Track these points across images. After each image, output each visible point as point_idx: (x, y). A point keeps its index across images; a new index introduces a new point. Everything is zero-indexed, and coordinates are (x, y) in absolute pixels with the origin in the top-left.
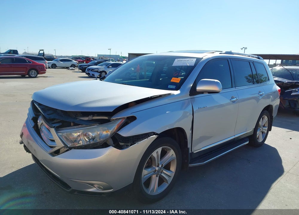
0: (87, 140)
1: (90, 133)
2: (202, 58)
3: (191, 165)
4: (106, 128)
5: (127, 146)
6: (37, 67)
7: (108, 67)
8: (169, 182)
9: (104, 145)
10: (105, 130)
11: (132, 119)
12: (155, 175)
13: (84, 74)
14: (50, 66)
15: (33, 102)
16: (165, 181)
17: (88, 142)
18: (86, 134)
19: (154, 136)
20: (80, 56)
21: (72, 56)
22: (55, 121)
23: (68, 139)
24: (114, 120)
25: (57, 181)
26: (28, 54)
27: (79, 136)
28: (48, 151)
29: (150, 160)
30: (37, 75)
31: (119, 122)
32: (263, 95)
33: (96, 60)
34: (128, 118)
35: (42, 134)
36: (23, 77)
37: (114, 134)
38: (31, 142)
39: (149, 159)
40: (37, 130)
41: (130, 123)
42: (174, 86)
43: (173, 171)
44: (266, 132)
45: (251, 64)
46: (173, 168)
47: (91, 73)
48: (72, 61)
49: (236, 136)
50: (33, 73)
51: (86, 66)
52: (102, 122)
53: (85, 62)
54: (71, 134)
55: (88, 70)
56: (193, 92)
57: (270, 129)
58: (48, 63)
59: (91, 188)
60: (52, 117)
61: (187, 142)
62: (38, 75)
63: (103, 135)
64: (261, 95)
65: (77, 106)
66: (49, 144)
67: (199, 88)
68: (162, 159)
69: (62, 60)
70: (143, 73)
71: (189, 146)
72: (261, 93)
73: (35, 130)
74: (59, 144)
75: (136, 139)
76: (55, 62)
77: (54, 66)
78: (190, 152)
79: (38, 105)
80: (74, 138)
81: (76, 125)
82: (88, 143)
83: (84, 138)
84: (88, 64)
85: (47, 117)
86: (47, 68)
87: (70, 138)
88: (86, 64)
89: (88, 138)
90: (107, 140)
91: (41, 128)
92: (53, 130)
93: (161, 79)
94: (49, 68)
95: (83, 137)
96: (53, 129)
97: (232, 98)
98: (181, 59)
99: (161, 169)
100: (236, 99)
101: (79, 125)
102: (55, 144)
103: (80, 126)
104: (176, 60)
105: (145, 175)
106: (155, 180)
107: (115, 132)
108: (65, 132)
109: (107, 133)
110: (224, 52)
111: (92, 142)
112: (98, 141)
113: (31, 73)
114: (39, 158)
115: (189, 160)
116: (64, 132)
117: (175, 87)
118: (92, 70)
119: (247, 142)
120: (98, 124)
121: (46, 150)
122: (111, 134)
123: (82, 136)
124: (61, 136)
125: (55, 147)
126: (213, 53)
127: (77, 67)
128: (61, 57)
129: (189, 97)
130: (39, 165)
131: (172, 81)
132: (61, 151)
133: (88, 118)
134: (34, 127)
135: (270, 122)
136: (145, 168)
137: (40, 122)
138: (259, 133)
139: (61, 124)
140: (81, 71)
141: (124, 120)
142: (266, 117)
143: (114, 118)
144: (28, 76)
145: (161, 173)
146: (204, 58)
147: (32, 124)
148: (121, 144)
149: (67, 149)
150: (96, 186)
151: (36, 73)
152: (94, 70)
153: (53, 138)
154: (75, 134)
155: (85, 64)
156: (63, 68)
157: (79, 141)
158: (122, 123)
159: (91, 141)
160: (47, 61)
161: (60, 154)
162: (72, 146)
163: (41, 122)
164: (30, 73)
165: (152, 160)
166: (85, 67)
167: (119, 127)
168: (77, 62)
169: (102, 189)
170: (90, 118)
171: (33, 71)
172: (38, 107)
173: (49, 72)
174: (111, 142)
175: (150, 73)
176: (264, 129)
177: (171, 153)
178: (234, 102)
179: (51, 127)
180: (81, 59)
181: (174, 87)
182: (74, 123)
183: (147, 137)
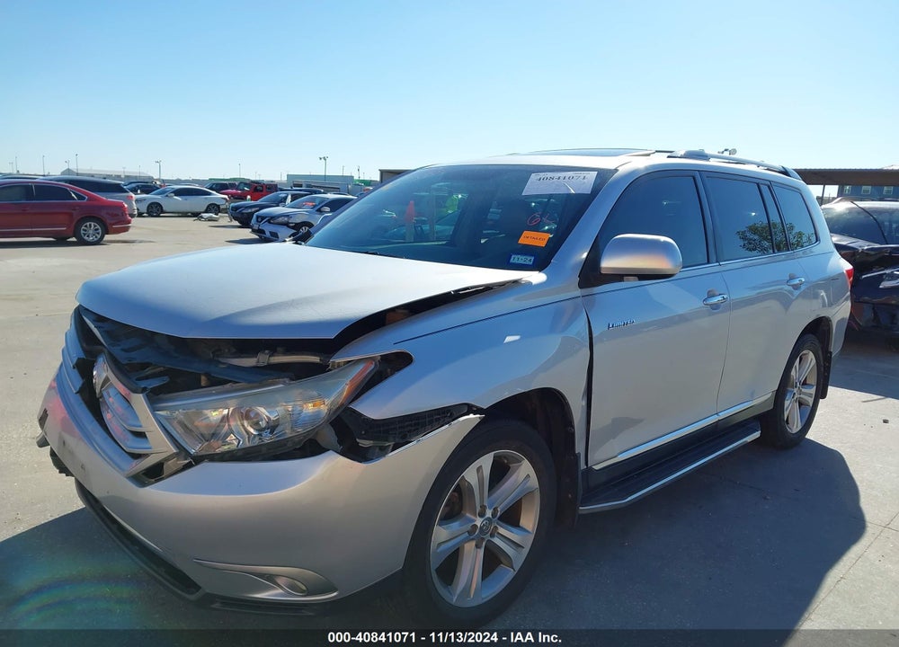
0: (252, 430)
1: (262, 410)
2: (616, 170)
3: (584, 509)
4: (315, 393)
5: (383, 451)
6: (103, 214)
7: (320, 211)
8: (518, 564)
9: (308, 447)
10: (310, 399)
11: (399, 361)
12: (474, 543)
13: (247, 233)
14: (144, 208)
15: (80, 313)
16: (503, 559)
17: (257, 438)
18: (248, 412)
19: (471, 416)
20: (234, 179)
21: (211, 179)
22: (149, 371)
23: (191, 430)
24: (339, 366)
25: (155, 568)
26: (78, 174)
27: (225, 419)
28: (123, 470)
29: (456, 494)
30: (102, 237)
31: (357, 373)
32: (803, 288)
33: (282, 190)
34: (385, 358)
35: (107, 416)
36: (61, 241)
37: (340, 411)
38: (70, 440)
39: (454, 491)
40: (92, 400)
41: (392, 374)
42: (529, 258)
43: (530, 530)
44: (811, 401)
45: (765, 189)
46: (529, 520)
47: (268, 228)
48: (210, 194)
49: (723, 415)
50: (91, 229)
51: (253, 210)
52: (300, 373)
53: (249, 197)
54: (199, 413)
55: (260, 220)
56: (591, 275)
57: (821, 393)
58: (137, 201)
59: (266, 588)
60: (138, 357)
61: (573, 434)
62: (107, 237)
63: (303, 415)
64: (796, 287)
65: (221, 322)
66: (129, 447)
67: (609, 263)
68: (494, 492)
69: (179, 193)
70: (426, 228)
71: (579, 448)
72: (796, 282)
73: (83, 399)
74: (159, 446)
75: (411, 425)
76: (159, 197)
77: (155, 210)
78: (583, 466)
79: (94, 321)
80: (209, 426)
81: (215, 382)
82: (257, 441)
83: (243, 426)
84: (258, 202)
85: (123, 357)
86: (132, 216)
87: (196, 426)
88: (253, 203)
89: (255, 425)
90: (316, 431)
91: (105, 393)
92: (139, 401)
93: (482, 242)
94: (140, 215)
95: (239, 423)
96: (141, 395)
97: (711, 295)
98: (549, 175)
99: (490, 524)
100: (720, 298)
101: (226, 382)
102: (147, 446)
103: (228, 386)
104: (534, 177)
105: (440, 544)
106: (473, 559)
107: (342, 405)
108: (179, 407)
109: (316, 409)
110: (682, 153)
111: (268, 438)
112: (289, 433)
113: (85, 230)
114: (98, 493)
115: (580, 492)
116: (176, 408)
117: (533, 258)
118: (271, 219)
119: (757, 435)
120: (287, 380)
121: (119, 466)
122: (330, 410)
123: (235, 420)
124: (167, 418)
125: (146, 455)
126: (649, 155)
127: (225, 211)
128: (178, 182)
129: (578, 292)
130: (98, 514)
131: (522, 241)
132: (167, 468)
133: (256, 359)
134: (80, 392)
135: (822, 369)
136: (441, 519)
137: (99, 375)
138: (790, 405)
139: (166, 379)
140: (237, 223)
141: (373, 366)
142: (811, 356)
143: (338, 359)
144: (74, 239)
145: (492, 535)
146: (622, 170)
147: (75, 382)
148: (365, 443)
149: (187, 461)
150: (280, 581)
151: (100, 231)
152: (276, 221)
153: (141, 426)
154: (214, 414)
155: (249, 201)
156: (184, 215)
157: (227, 435)
158: (366, 377)
159: (264, 434)
160: (133, 195)
161: (162, 479)
162: (204, 453)
163: (104, 375)
164: (82, 232)
165: (462, 493)
166: (250, 211)
167: (356, 389)
168: (226, 197)
169: (302, 591)
170: (263, 359)
171: (90, 225)
172: (92, 326)
173: (140, 227)
174: (329, 436)
175: (447, 227)
176: (805, 394)
177: (524, 473)
178: (715, 307)
179: (135, 391)
180: (237, 189)
181: (529, 260)
182: (210, 375)
183: (446, 420)
